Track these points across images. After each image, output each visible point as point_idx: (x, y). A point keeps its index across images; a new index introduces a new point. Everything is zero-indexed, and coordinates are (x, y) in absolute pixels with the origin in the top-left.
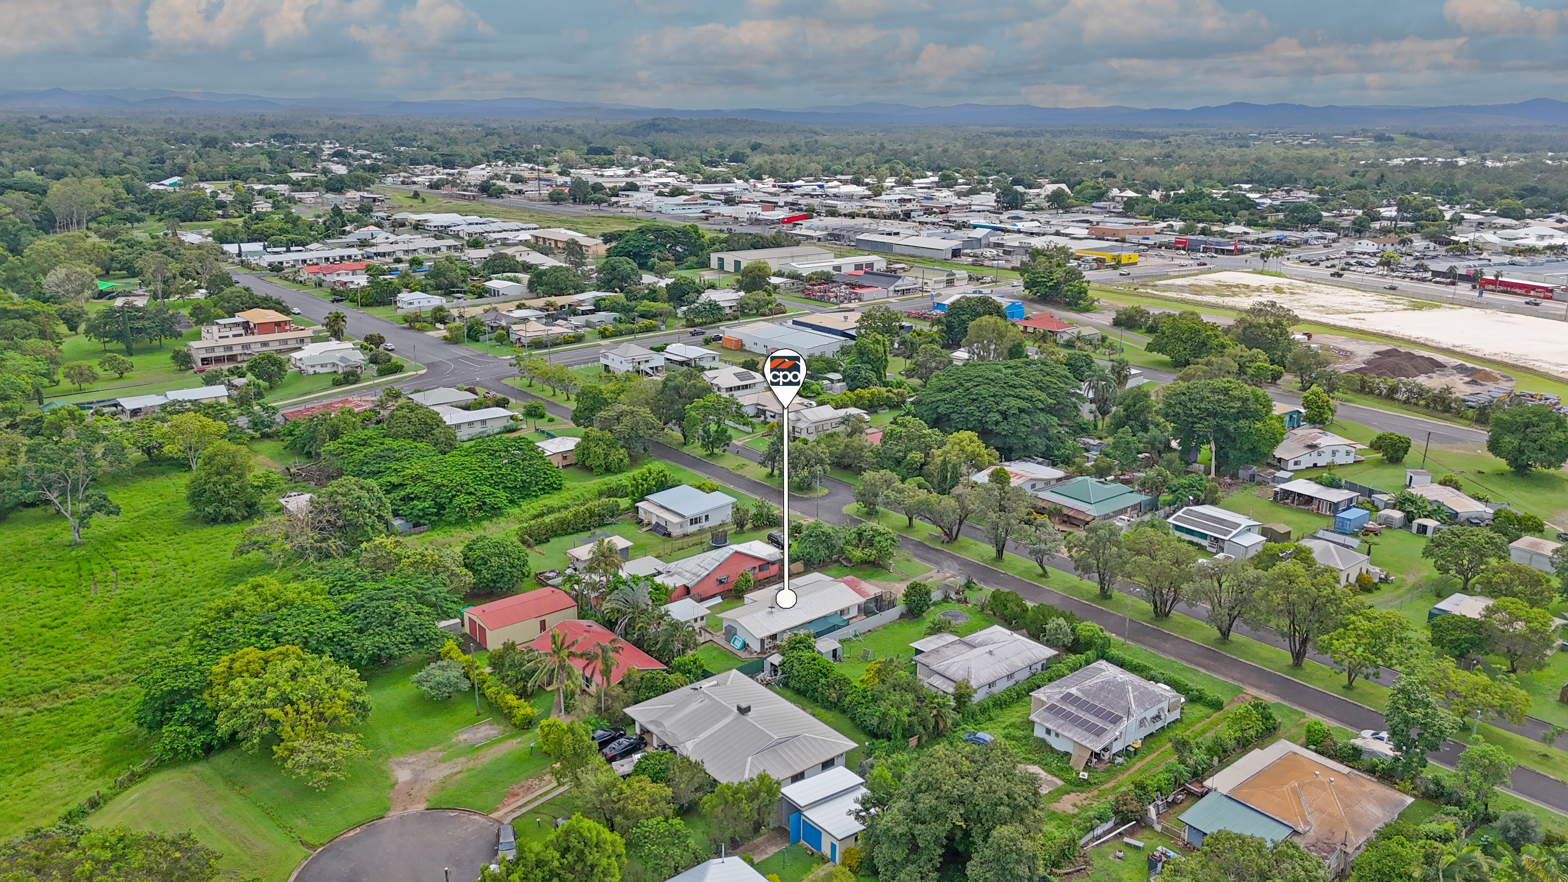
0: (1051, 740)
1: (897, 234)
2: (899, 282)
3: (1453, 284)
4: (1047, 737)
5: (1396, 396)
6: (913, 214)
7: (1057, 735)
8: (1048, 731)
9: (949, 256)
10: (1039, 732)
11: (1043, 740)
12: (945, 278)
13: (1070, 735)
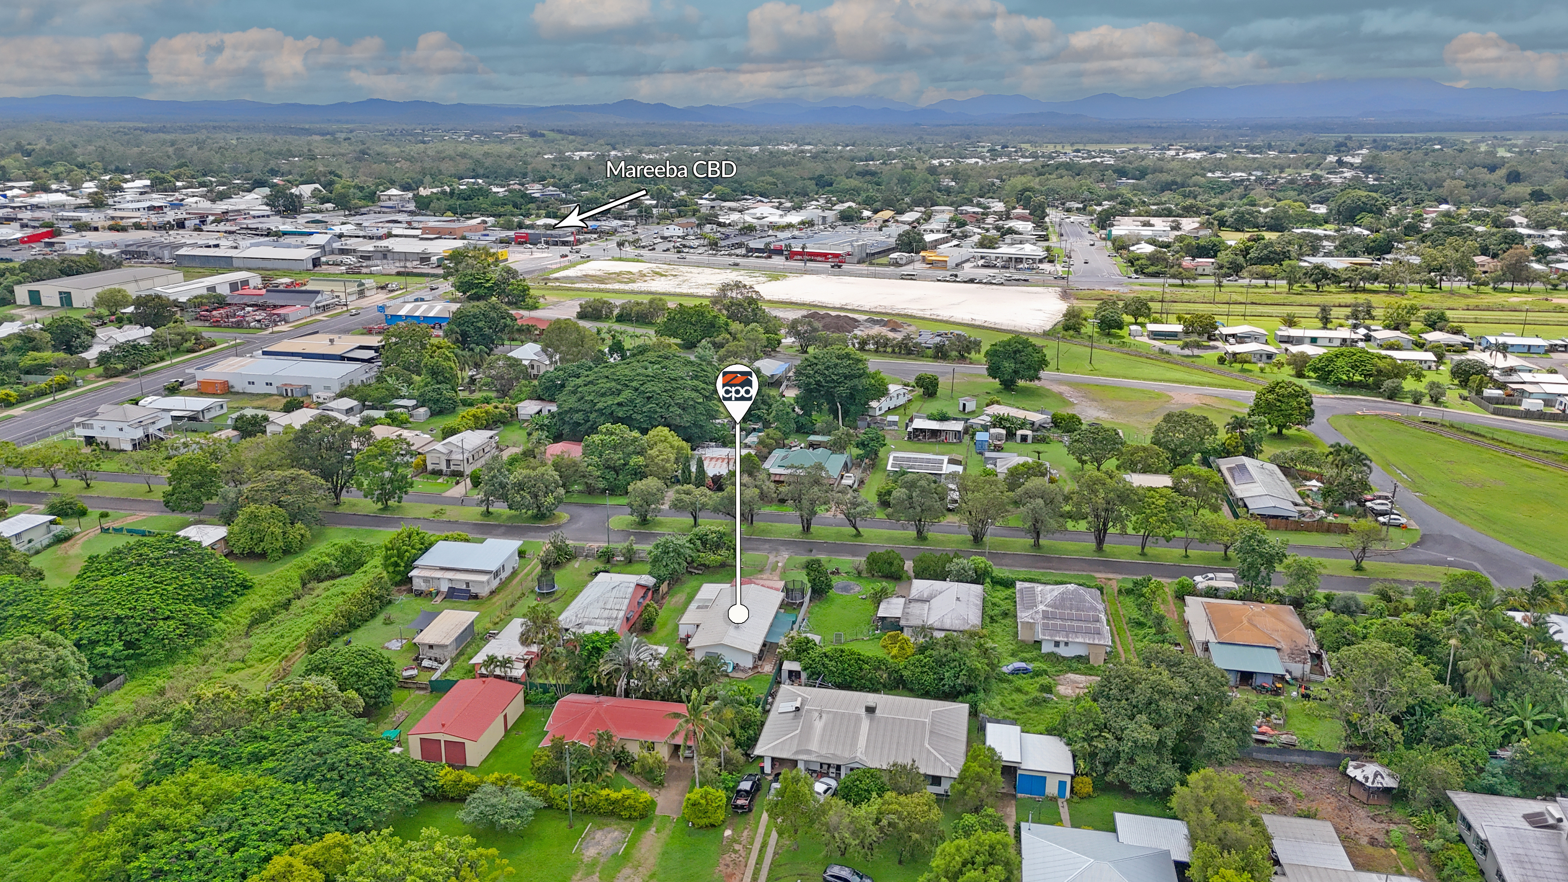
0: (1063, 651)
1: (217, 246)
2: (319, 298)
3: (770, 257)
4: (1056, 650)
5: (867, 348)
6: (187, 222)
7: (1066, 644)
8: (1057, 644)
9: (310, 266)
10: (1046, 648)
11: (1053, 654)
12: (357, 289)
13: (1080, 640)
